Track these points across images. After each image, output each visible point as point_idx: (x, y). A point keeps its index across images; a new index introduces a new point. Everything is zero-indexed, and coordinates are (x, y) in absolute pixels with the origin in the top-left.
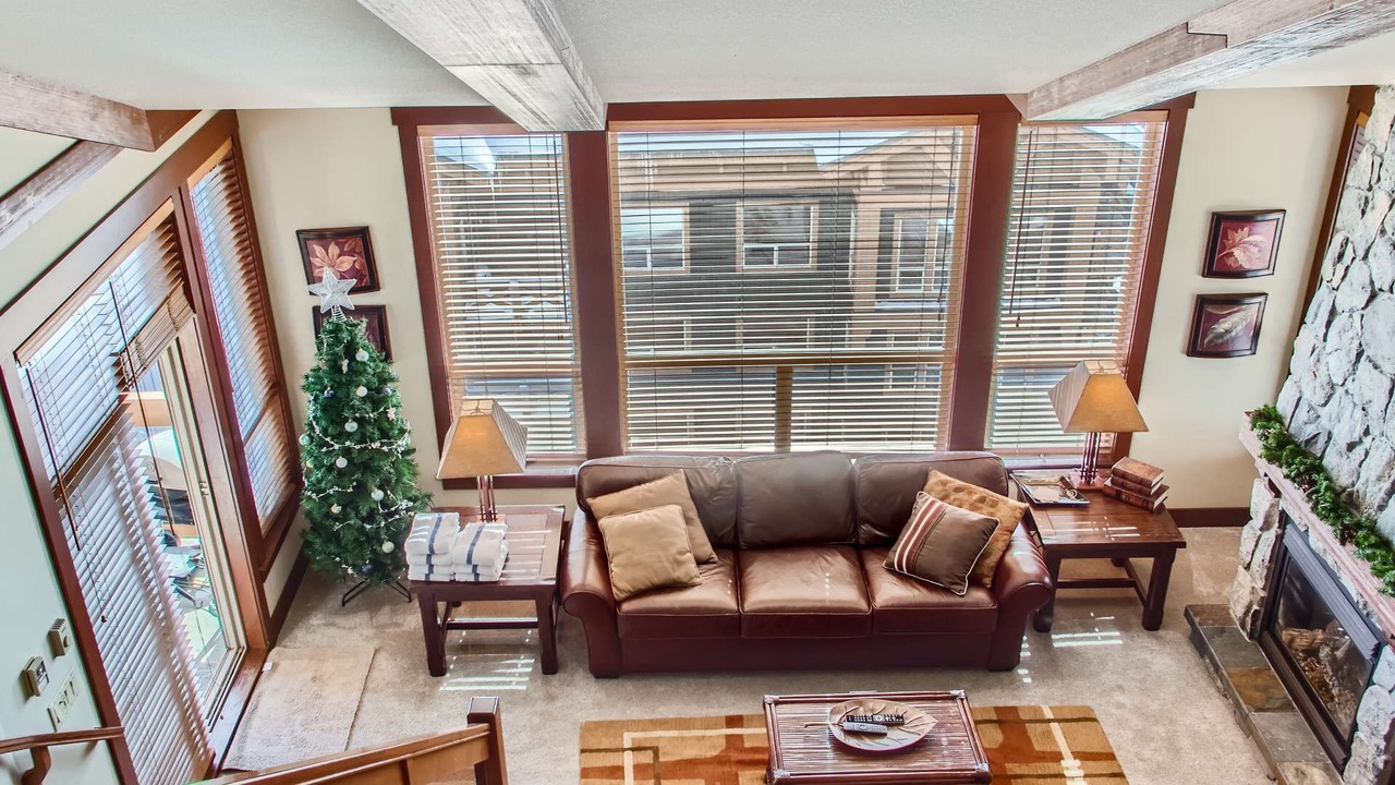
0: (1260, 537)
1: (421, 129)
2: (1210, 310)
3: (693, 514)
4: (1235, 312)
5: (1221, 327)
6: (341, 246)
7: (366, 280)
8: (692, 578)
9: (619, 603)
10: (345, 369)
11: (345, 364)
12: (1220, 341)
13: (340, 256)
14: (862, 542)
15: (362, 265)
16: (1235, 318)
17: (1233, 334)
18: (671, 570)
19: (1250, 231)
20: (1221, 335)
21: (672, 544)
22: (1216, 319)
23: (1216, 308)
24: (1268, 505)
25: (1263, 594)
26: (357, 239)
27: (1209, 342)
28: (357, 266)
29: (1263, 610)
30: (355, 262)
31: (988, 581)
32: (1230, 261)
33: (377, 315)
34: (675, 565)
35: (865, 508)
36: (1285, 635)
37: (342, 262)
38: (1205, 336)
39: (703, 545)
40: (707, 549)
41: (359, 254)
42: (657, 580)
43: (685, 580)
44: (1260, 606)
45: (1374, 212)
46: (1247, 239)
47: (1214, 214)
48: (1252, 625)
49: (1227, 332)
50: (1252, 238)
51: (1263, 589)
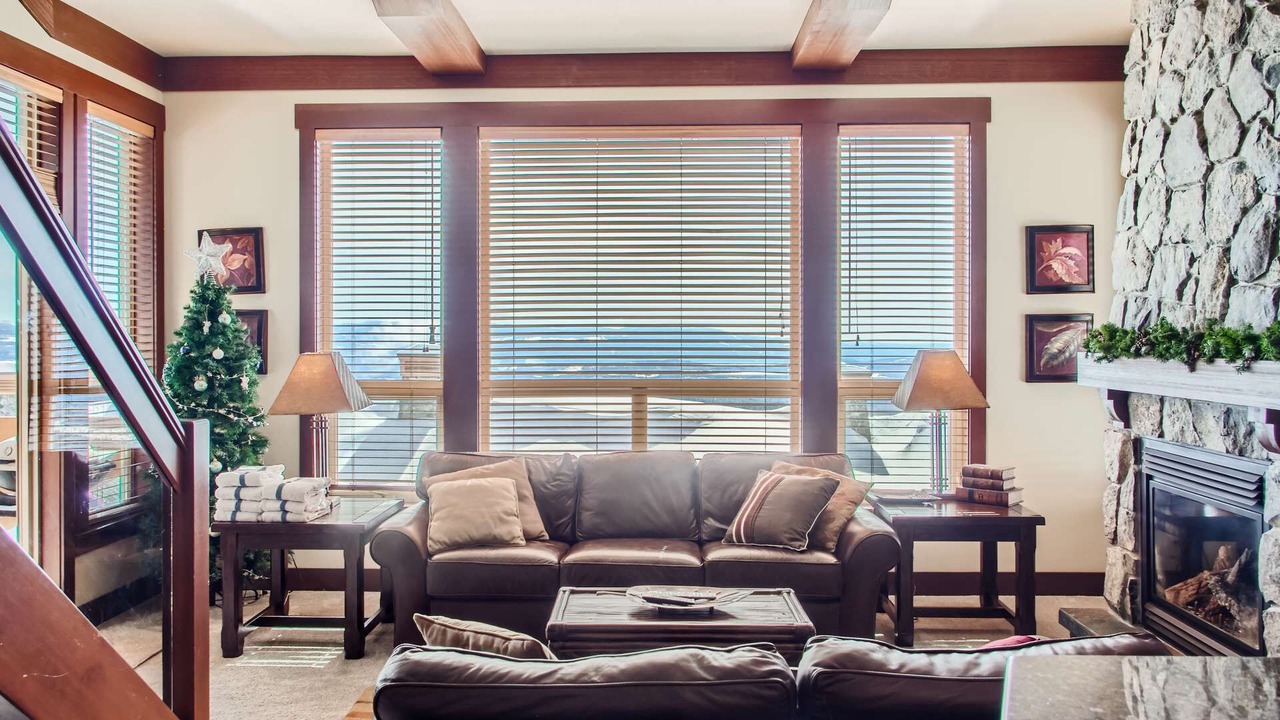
0: (1120, 490)
1: (319, 133)
2: (1040, 328)
3: (529, 493)
4: (1064, 330)
5: (1055, 346)
6: (234, 243)
7: (252, 282)
8: (514, 538)
9: (430, 555)
10: (206, 330)
11: (207, 324)
12: (1055, 363)
13: (232, 253)
14: (704, 537)
15: (251, 265)
16: (1065, 336)
17: (1067, 354)
18: (493, 526)
19: (1063, 242)
20: (1054, 357)
21: (498, 504)
22: (1047, 338)
23: (1045, 327)
24: (1119, 445)
25: (1135, 557)
26: (251, 240)
27: (1045, 365)
28: (246, 265)
29: (1139, 579)
30: (245, 260)
31: (831, 545)
32: (1050, 274)
33: (259, 319)
34: (498, 523)
35: (708, 500)
36: (1169, 596)
37: (233, 260)
38: (1040, 357)
39: (535, 522)
40: (538, 526)
41: (249, 253)
42: (476, 534)
43: (507, 538)
44: (1136, 575)
45: (1151, 67)
46: (1062, 251)
47: (1027, 227)
48: (1132, 604)
49: (1061, 352)
50: (1067, 250)
51: (1135, 551)
